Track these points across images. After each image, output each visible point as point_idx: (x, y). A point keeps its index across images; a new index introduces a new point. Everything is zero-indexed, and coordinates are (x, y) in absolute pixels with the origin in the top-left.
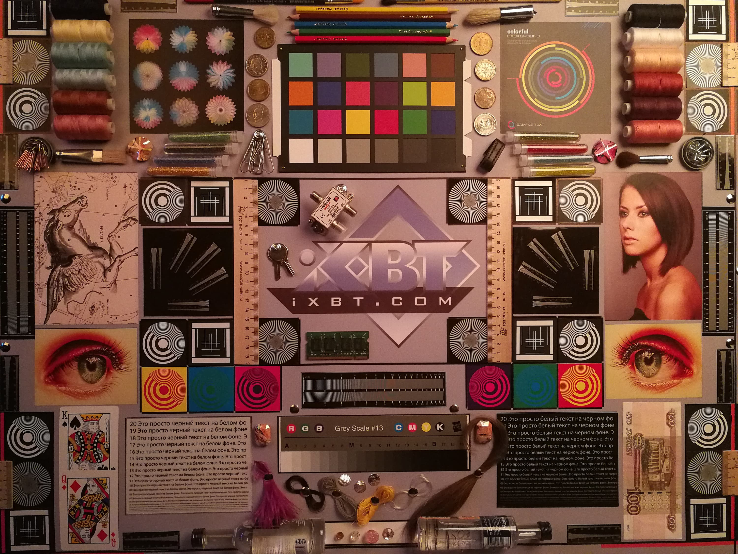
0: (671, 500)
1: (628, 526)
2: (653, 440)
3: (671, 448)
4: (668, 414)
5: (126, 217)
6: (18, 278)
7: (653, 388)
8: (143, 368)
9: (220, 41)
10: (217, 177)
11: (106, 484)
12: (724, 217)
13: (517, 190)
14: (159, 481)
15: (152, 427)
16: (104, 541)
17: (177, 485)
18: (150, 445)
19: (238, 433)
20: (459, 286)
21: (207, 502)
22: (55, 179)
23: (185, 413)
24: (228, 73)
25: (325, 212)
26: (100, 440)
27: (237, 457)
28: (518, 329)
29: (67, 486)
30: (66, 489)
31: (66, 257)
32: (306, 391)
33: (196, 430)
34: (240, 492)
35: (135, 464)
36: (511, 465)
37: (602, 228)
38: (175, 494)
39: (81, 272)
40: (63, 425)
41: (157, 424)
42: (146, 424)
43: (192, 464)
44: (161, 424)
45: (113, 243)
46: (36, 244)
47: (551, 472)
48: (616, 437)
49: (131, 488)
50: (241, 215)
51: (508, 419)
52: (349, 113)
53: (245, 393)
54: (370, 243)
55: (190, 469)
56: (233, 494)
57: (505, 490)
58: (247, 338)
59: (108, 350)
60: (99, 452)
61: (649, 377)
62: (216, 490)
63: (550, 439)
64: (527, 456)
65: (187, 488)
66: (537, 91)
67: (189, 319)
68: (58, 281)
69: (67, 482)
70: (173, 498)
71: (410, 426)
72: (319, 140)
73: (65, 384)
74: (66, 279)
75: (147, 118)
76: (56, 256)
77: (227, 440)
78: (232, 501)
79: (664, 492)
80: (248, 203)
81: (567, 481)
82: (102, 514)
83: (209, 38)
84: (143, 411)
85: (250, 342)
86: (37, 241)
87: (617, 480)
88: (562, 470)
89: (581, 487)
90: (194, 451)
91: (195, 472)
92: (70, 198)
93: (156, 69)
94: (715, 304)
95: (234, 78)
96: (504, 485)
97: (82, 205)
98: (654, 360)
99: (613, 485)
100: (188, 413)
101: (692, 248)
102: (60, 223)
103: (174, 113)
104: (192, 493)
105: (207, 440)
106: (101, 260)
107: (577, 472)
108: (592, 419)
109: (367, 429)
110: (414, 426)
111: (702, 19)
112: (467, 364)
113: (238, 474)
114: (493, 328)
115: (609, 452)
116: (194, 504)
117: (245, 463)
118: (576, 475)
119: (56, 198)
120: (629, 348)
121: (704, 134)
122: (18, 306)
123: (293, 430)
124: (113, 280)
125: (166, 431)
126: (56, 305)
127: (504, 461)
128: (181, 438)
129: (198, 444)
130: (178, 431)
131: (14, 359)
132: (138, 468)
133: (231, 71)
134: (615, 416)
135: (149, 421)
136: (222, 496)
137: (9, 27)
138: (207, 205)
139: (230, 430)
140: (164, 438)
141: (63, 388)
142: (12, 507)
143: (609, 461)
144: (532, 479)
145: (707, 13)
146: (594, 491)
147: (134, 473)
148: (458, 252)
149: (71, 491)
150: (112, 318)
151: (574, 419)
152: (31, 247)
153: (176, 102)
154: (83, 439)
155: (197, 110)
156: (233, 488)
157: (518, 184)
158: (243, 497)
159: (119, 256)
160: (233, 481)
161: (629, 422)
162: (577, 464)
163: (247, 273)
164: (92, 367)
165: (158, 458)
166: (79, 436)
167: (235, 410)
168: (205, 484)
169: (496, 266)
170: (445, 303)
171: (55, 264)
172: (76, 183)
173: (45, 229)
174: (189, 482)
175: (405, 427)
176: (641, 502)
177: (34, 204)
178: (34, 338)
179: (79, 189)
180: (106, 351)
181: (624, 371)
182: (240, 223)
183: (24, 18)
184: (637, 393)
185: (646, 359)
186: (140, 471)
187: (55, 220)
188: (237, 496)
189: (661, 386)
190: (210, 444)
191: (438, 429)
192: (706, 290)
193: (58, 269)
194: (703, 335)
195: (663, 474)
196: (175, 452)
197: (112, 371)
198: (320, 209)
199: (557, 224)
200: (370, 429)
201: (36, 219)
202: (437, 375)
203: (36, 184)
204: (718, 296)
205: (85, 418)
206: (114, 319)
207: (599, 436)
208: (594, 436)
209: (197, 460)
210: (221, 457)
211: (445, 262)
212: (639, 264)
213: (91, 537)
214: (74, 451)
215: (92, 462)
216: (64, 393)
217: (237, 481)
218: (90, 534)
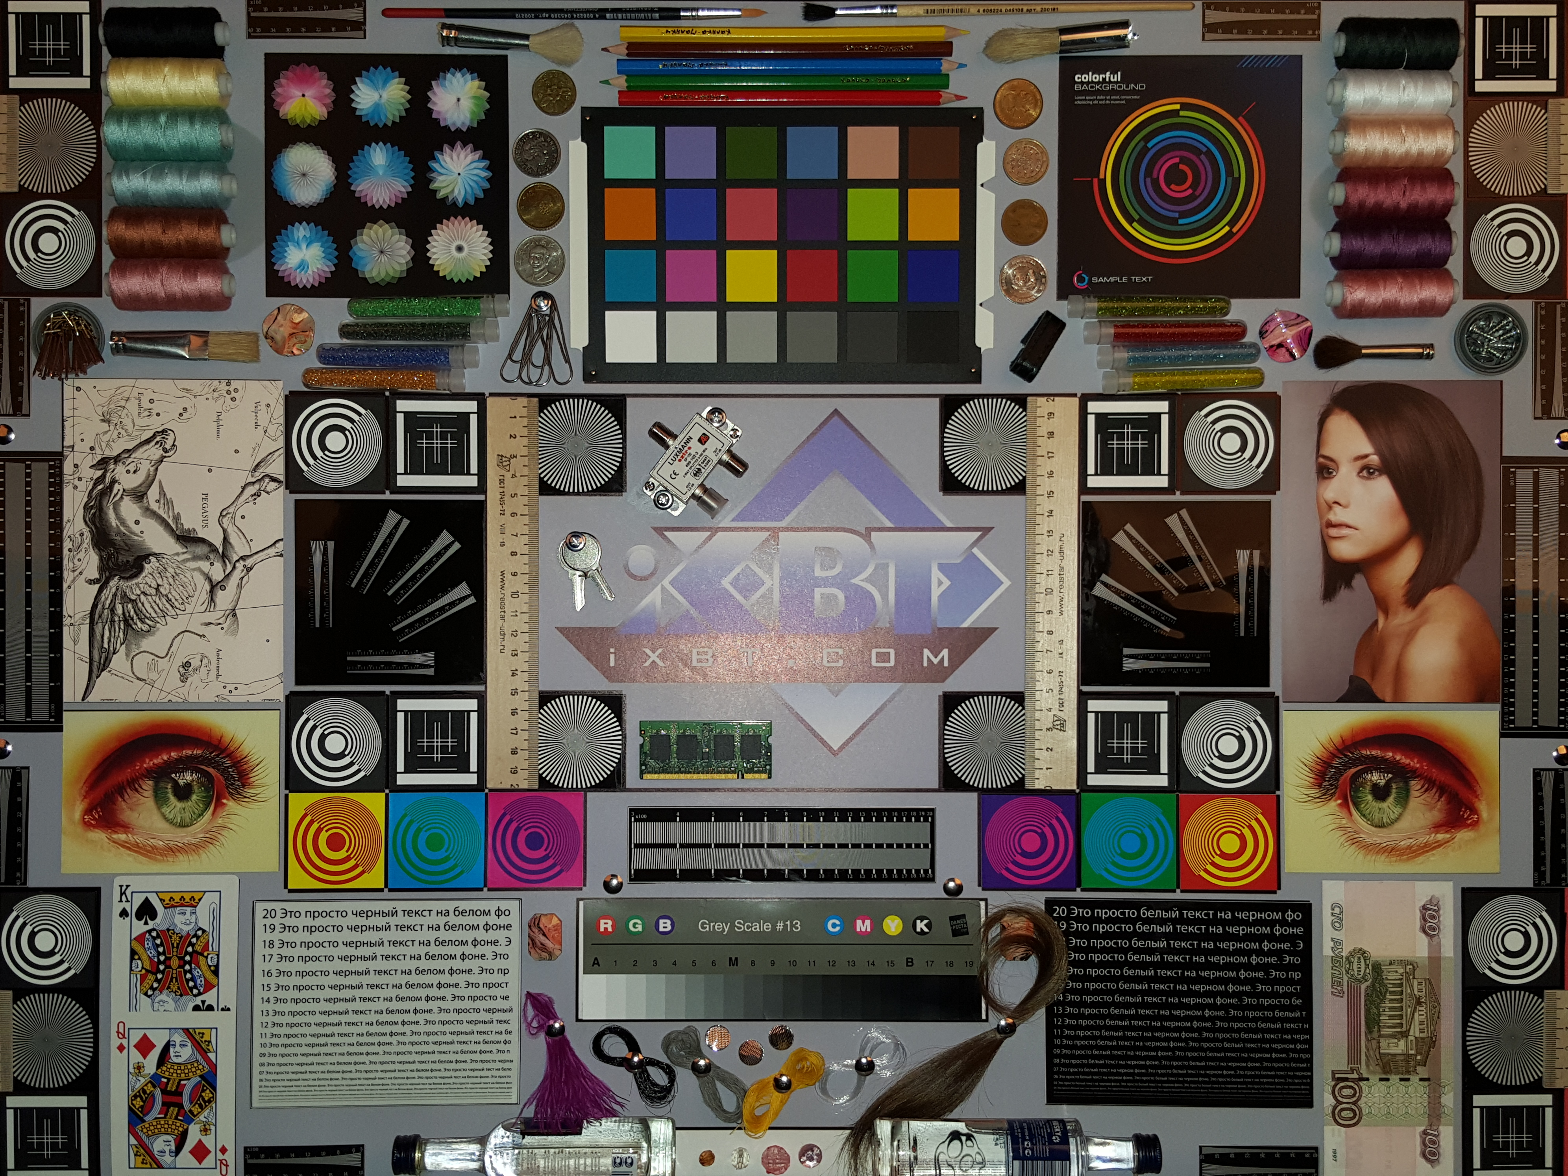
0: (1429, 1097)
1: (1335, 1152)
2: (1390, 964)
3: (1430, 982)
4: (1424, 908)
5: (258, 475)
6: (28, 602)
7: (1391, 851)
8: (292, 796)
9: (458, 100)
10: (454, 391)
11: (210, 1042)
12: (1550, 478)
13: (1091, 420)
14: (323, 1035)
15: (309, 922)
16: (202, 1166)
17: (361, 1044)
18: (305, 959)
19: (491, 935)
20: (966, 625)
21: (425, 1081)
22: (108, 394)
23: (381, 890)
24: (475, 168)
25: (681, 467)
26: (198, 948)
27: (489, 986)
28: (1091, 718)
29: (126, 1046)
30: (125, 1051)
31: (131, 559)
32: (637, 846)
33: (402, 927)
34: (494, 1061)
35: (272, 1000)
36: (1075, 1011)
37: (1276, 500)
38: (355, 1063)
39: (162, 590)
40: (121, 915)
41: (320, 914)
42: (297, 914)
43: (394, 999)
44: (328, 914)
45: (231, 530)
46: (67, 531)
47: (1163, 1029)
48: (1307, 955)
49: (263, 1051)
50: (503, 472)
51: (1070, 911)
52: (732, 255)
53: (510, 851)
54: (775, 532)
55: (390, 1012)
56: (479, 1066)
57: (1064, 1065)
58: (514, 732)
59: (218, 756)
60: (195, 973)
61: (1381, 826)
62: (444, 1057)
63: (1162, 958)
64: (1111, 992)
65: (382, 1053)
66: (1137, 206)
67: (391, 692)
68: (113, 610)
69: (126, 1036)
70: (351, 1072)
71: (859, 922)
72: (669, 314)
73: (125, 827)
74: (130, 606)
75: (303, 265)
76: (109, 558)
77: (469, 950)
78: (478, 1080)
79: (1415, 1079)
80: (519, 446)
81: (1201, 1049)
82: (201, 1106)
83: (435, 94)
84: (289, 887)
85: (521, 741)
86: (69, 524)
87: (1310, 1051)
88: (1188, 1024)
89: (1230, 1064)
90: (399, 972)
91: (399, 1018)
92: (138, 433)
93: (323, 159)
94: (1530, 670)
95: (489, 180)
96: (1059, 1056)
97: (163, 449)
98: (1394, 791)
99: (1300, 1060)
100: (386, 890)
101: (1479, 546)
102: (116, 487)
103: (360, 254)
104: (394, 1063)
105: (426, 949)
106: (204, 565)
107: (1222, 1030)
108: (1253, 915)
109: (767, 927)
110: (868, 922)
111: (1504, 46)
112: (983, 792)
113: (491, 1022)
114: (1038, 715)
115: (1292, 989)
116: (398, 1087)
117: (506, 998)
118: (1220, 1036)
119: (110, 433)
120: (1336, 763)
121: (1506, 298)
122: (28, 660)
123: (610, 930)
124: (230, 607)
125: (338, 928)
126: (108, 660)
127: (1058, 1003)
128: (371, 944)
129: (408, 958)
130: (364, 928)
131: (18, 775)
132: (280, 1007)
133: (483, 164)
134: (1305, 909)
135: (303, 907)
136: (455, 1070)
137: (12, 70)
138: (430, 450)
139: (476, 928)
140: (334, 944)
141: (123, 837)
142: (11, 1090)
143: (1292, 1008)
144: (1121, 1043)
145: (1516, 33)
146: (1258, 1073)
147: (270, 1019)
148: (964, 552)
149: (136, 1056)
150: (228, 689)
151: (1215, 915)
152: (56, 537)
153: (365, 230)
154: (162, 944)
155: (409, 247)
156: (481, 1052)
157: (1094, 407)
158: (502, 1073)
159: (243, 558)
160: (481, 1038)
161: (1337, 925)
162: (1221, 1013)
163: (515, 595)
164: (183, 793)
165: (321, 987)
166: (154, 938)
167: (485, 886)
168: (420, 1043)
169: (1043, 582)
170: (936, 661)
171: (107, 574)
172: (151, 401)
173: (86, 499)
174: (387, 1039)
175: (849, 925)
176: (1363, 1100)
177: (63, 447)
178: (60, 729)
179: (158, 414)
180: (213, 758)
181: (1327, 812)
182: (502, 490)
183: (43, 52)
184: (1356, 861)
185: (1375, 787)
186: (282, 1014)
187: (108, 480)
188: (488, 1070)
189: (1410, 847)
190: (433, 957)
191: (918, 930)
192: (1508, 637)
193: (113, 583)
194: (1502, 735)
195: (1413, 1038)
196: (359, 973)
197: (224, 801)
198: (669, 460)
199: (1178, 493)
200: (774, 927)
201: (66, 478)
202: (918, 814)
203: (67, 405)
204: (1536, 652)
205: (167, 901)
206: (230, 692)
207: (1270, 953)
208: (1260, 952)
209: (404, 992)
210: (456, 985)
211: (936, 574)
212: (1359, 581)
213: (176, 1156)
214: (144, 971)
215: (181, 995)
216: (123, 846)
217: (488, 1038)
218: (173, 1148)
